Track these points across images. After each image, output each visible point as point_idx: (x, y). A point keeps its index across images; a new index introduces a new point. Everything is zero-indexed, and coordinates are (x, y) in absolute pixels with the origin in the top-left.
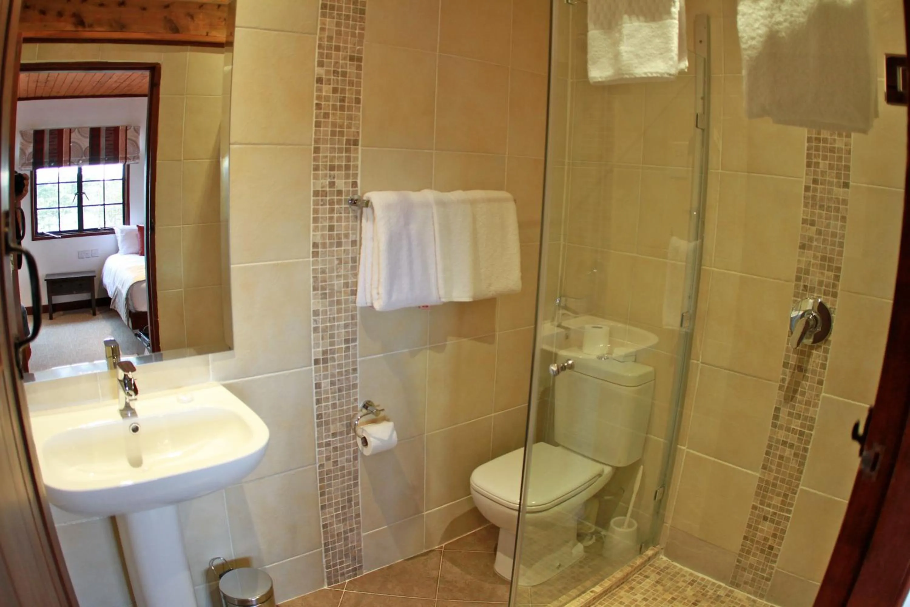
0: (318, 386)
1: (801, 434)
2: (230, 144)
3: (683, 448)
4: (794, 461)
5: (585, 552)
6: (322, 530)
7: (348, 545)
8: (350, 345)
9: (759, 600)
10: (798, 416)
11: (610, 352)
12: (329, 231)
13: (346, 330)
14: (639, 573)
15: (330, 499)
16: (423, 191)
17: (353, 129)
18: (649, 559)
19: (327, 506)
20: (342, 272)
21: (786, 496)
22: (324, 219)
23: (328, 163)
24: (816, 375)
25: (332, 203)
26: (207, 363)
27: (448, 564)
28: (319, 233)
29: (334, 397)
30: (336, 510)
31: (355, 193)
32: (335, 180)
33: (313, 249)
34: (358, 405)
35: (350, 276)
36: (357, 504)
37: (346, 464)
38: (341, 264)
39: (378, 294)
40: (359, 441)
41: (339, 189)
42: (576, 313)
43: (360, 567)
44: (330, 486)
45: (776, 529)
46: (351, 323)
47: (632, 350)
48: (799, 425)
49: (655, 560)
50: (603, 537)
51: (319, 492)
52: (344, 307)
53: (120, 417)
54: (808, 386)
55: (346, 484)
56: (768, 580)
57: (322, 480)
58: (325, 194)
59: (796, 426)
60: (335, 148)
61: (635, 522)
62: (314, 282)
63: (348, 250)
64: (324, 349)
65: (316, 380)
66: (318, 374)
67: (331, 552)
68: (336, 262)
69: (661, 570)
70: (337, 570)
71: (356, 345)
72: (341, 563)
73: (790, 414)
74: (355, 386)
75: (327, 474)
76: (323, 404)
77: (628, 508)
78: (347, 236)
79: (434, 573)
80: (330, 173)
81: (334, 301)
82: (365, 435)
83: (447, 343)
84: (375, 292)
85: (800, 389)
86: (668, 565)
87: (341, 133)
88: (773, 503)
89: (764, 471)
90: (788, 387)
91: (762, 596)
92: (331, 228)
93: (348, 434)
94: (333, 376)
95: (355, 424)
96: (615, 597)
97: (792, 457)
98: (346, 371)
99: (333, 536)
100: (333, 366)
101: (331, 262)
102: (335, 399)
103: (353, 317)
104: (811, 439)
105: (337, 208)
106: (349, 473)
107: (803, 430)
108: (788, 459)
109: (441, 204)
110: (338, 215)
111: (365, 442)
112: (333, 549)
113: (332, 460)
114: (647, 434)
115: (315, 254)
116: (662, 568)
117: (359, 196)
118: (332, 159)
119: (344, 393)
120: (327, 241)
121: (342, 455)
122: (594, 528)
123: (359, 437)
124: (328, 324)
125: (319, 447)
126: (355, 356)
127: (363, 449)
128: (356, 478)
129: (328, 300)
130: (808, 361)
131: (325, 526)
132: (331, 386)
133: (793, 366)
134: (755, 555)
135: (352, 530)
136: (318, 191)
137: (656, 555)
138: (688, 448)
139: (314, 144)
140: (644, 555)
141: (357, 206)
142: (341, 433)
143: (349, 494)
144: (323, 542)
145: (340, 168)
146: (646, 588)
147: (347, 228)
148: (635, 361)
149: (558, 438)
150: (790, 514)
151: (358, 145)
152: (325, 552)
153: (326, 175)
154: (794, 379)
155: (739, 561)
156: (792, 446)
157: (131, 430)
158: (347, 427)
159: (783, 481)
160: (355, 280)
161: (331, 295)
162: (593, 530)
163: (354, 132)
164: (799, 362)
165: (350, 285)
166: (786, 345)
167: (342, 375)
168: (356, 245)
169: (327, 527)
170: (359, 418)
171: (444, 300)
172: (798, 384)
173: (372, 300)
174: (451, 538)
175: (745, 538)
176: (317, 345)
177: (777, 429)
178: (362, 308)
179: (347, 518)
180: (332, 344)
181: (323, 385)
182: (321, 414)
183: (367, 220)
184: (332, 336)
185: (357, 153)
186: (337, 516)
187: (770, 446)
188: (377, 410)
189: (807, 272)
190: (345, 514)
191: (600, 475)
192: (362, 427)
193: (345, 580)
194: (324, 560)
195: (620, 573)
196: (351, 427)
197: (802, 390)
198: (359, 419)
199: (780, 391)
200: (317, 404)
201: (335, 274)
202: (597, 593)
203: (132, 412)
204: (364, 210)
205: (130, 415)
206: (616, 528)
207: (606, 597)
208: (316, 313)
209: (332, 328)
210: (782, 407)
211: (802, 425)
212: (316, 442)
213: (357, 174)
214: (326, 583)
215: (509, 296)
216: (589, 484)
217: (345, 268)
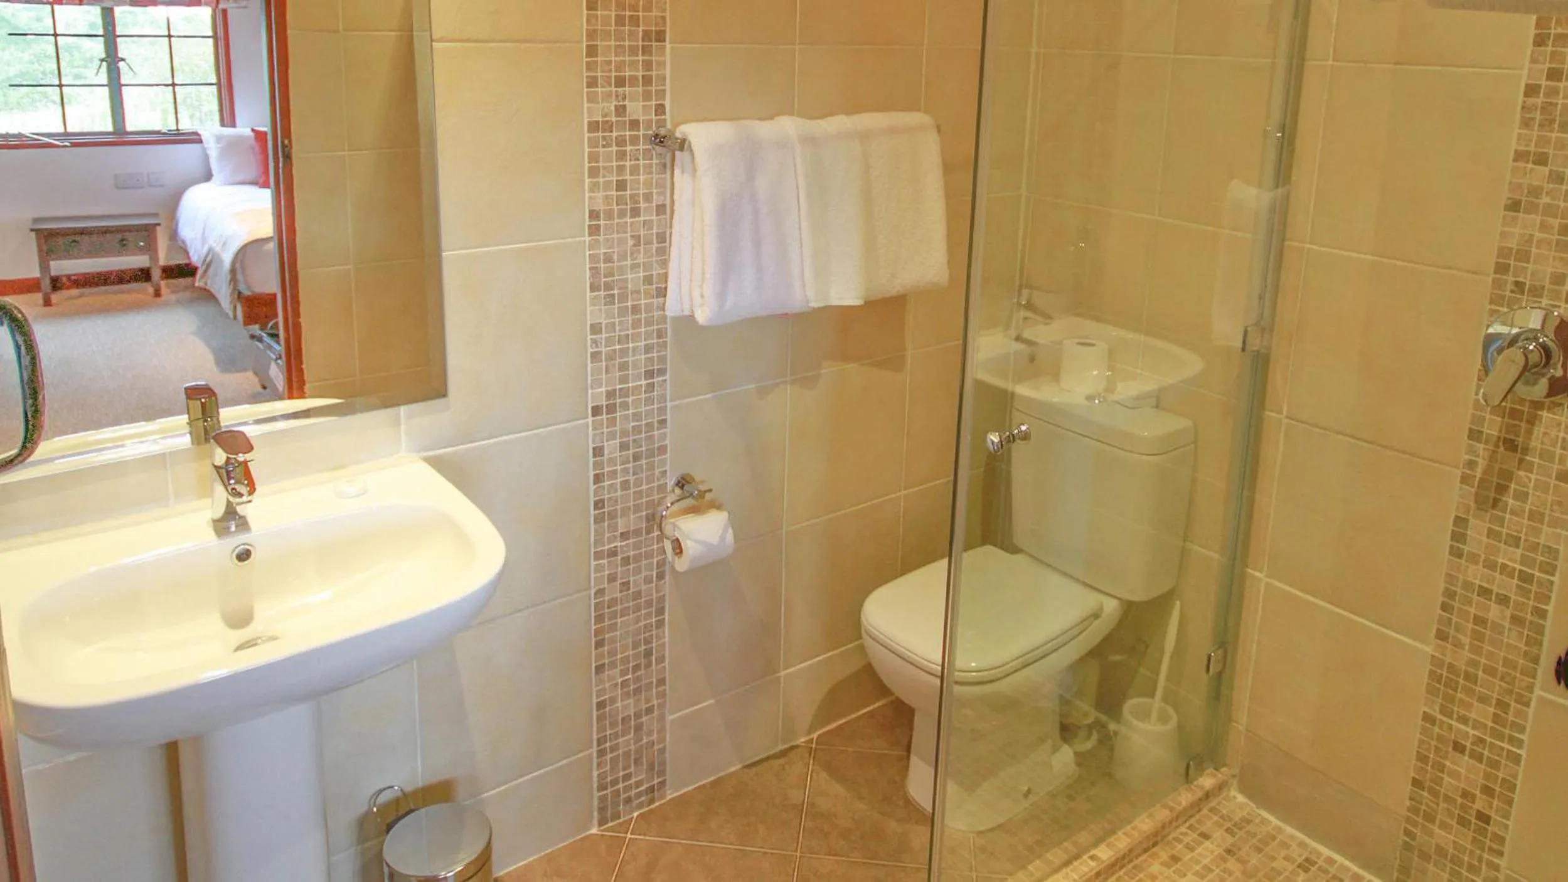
0: (598, 452)
1: (1526, 578)
2: (432, 41)
3: (1257, 574)
4: (1514, 634)
5: (1079, 764)
6: (595, 713)
7: (642, 739)
8: (655, 380)
10: (1515, 542)
11: (1110, 389)
12: (617, 190)
13: (649, 355)
14: (1187, 824)
15: (612, 653)
16: (777, 118)
17: (655, 13)
18: (1207, 796)
19: (606, 666)
20: (641, 259)
21: (1500, 704)
22: (608, 169)
23: (614, 74)
24: (1553, 462)
25: (621, 142)
26: (397, 422)
27: (823, 777)
28: (600, 195)
29: (625, 471)
30: (624, 673)
31: (661, 124)
32: (627, 102)
33: (590, 221)
34: (668, 481)
35: (655, 265)
36: (660, 660)
37: (644, 587)
38: (640, 246)
39: (702, 296)
40: (668, 546)
41: (634, 117)
42: (1048, 318)
43: (662, 784)
44: (613, 627)
45: (1487, 776)
46: (657, 342)
47: (1150, 386)
48: (1519, 558)
49: (1220, 798)
50: (1112, 734)
51: (593, 640)
52: (645, 318)
53: (210, 532)
54: (1533, 481)
55: (642, 624)
57: (599, 619)
58: (608, 126)
59: (1510, 560)
60: (624, 46)
61: (1170, 710)
62: (592, 276)
63: (651, 221)
64: (609, 389)
65: (593, 442)
66: (598, 431)
67: (609, 756)
68: (630, 242)
69: (1236, 825)
70: (617, 792)
71: (666, 380)
72: (627, 777)
73: (1490, 533)
74: (662, 450)
75: (609, 607)
76: (607, 483)
77: (1156, 682)
78: (648, 197)
79: (796, 796)
80: (616, 91)
81: (627, 307)
82: (677, 535)
83: (823, 371)
84: (696, 294)
85: (1513, 485)
86: (1248, 814)
87: (635, 21)
88: (1473, 715)
89: (1441, 643)
90: (1482, 480)
92: (621, 185)
93: (648, 533)
94: (624, 433)
95: (662, 516)
97: (1507, 624)
98: (647, 424)
99: (613, 725)
100: (626, 417)
101: (622, 242)
102: (628, 473)
103: (660, 334)
104: (1551, 591)
105: (631, 150)
106: (649, 604)
107: (1530, 571)
108: (1497, 628)
109: (809, 141)
110: (633, 163)
111: (678, 548)
112: (613, 749)
113: (619, 581)
114: (1184, 541)
115: (594, 230)
116: (1237, 819)
117: (670, 131)
118: (620, 66)
119: (644, 461)
120: (615, 207)
121: (637, 571)
122: (1093, 715)
123: (668, 538)
124: (617, 347)
125: (596, 559)
126: (663, 398)
127: (674, 560)
128: (661, 611)
129: (617, 306)
130: (1530, 432)
131: (601, 705)
132: (620, 452)
133: (1495, 439)
134: (1444, 826)
135: (650, 710)
136: (597, 122)
137: (1221, 787)
138: (1267, 576)
139: (587, 41)
140: (1196, 786)
141: (664, 146)
142: (637, 532)
143: (648, 641)
144: (595, 737)
145: (633, 81)
146: (1206, 861)
147: (649, 184)
148: (1157, 407)
149: (1019, 540)
150: (1520, 747)
151: (664, 41)
152: (598, 758)
153: (609, 95)
154: (1497, 466)
155: (1407, 833)
156: (1503, 600)
157: (235, 557)
158: (648, 520)
159: (1490, 671)
160: (664, 271)
161: (623, 298)
162: (1090, 720)
163: (656, 17)
164: (1507, 432)
165: (655, 280)
166: (1474, 397)
167: (640, 432)
168: (665, 213)
169: (605, 707)
170: (669, 505)
171: (814, 305)
172: (1507, 475)
173: (692, 306)
174: (829, 723)
175: (1416, 783)
176: (597, 383)
177: (1463, 562)
178: (676, 319)
179: (641, 686)
180: (624, 380)
181: (606, 452)
182: (602, 501)
183: (683, 172)
184: (623, 367)
185: (663, 54)
186: (625, 684)
187: (1450, 594)
188: (699, 491)
189: (1523, 256)
190: (638, 679)
191: (1096, 615)
192: (673, 520)
193: (632, 812)
194: (595, 774)
195: (1147, 820)
196: (655, 521)
197: (1518, 487)
198: (668, 507)
199: (1464, 486)
200: (595, 484)
201: (629, 262)
202: (1103, 862)
203: (240, 522)
204: (677, 153)
205: (233, 529)
206: (1135, 722)
207: (1121, 873)
208: (596, 329)
209: (624, 352)
210: (1471, 520)
211: (1524, 560)
212: (593, 550)
213: (664, 91)
214: (595, 821)
215: (928, 293)
216: (1076, 631)
217: (645, 253)
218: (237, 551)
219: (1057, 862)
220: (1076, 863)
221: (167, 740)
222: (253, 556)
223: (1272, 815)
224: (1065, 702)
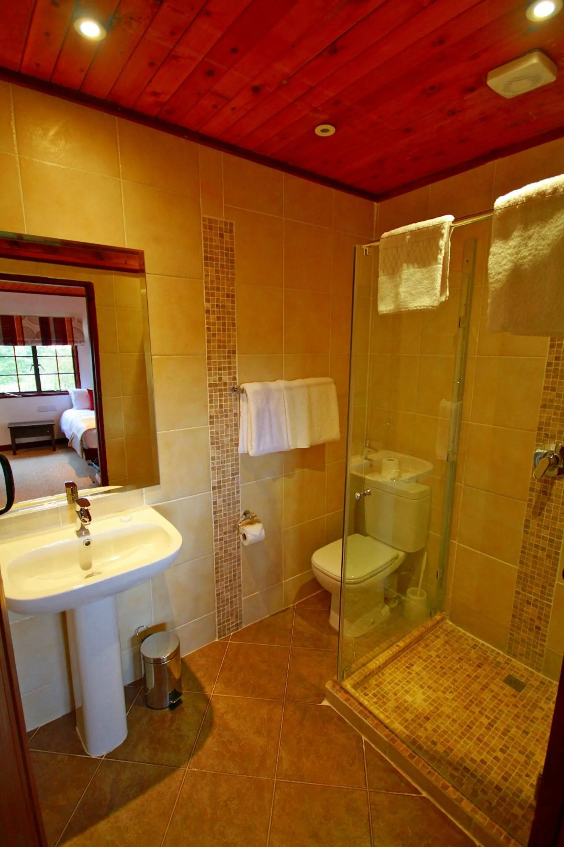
0: (215, 503)
1: (551, 541)
2: (151, 355)
3: (454, 542)
4: (547, 561)
5: (391, 612)
6: (216, 598)
7: (233, 606)
8: (235, 477)
9: (536, 673)
10: (547, 528)
11: (400, 476)
12: (220, 408)
13: (233, 468)
14: (431, 633)
15: (222, 576)
16: (277, 381)
17: (232, 344)
18: (438, 622)
19: (220, 581)
20: (229, 433)
21: (543, 586)
23: (217, 366)
24: (560, 499)
25: (220, 390)
26: (142, 494)
27: (299, 620)
28: (213, 410)
29: (225, 510)
30: (226, 583)
31: (235, 383)
32: (222, 376)
33: (210, 419)
34: (240, 513)
35: (234, 435)
36: (239, 578)
37: (232, 552)
38: (228, 428)
39: (251, 445)
40: (241, 536)
41: (225, 382)
42: (376, 451)
43: (241, 623)
44: (222, 567)
45: (539, 613)
46: (235, 463)
47: (414, 475)
48: (549, 534)
49: (443, 623)
50: (403, 600)
51: (215, 571)
52: (231, 454)
53: (75, 535)
54: (553, 506)
55: (232, 565)
56: (541, 656)
57: (217, 563)
58: (216, 385)
59: (546, 534)
60: (221, 356)
61: (424, 592)
62: (211, 439)
63: (232, 419)
64: (219, 480)
65: (213, 499)
66: (215, 496)
67: (221, 613)
68: (225, 427)
69: (449, 633)
70: (225, 626)
71: (239, 477)
72: (228, 620)
73: (539, 525)
74: (238, 502)
75: (220, 559)
76: (218, 514)
77: (419, 582)
78: (231, 411)
79: (290, 626)
80: (219, 373)
81: (224, 450)
82: (244, 532)
83: (296, 472)
84: (249, 445)
85: (546, 507)
86: (453, 628)
87: (225, 347)
88: (533, 591)
89: (522, 565)
90: (535, 506)
91: (538, 670)
92: (221, 406)
93: (234, 532)
95: (238, 526)
96: (415, 652)
97: (545, 558)
98: (232, 493)
99: (223, 601)
100: (225, 490)
101: (222, 427)
103: (237, 460)
104: (560, 545)
105: (224, 393)
106: (235, 557)
107: (552, 538)
108: (541, 559)
109: (289, 389)
110: (225, 398)
111: (245, 537)
112: (223, 610)
113: (224, 550)
114: (428, 530)
115: (212, 423)
116: (449, 630)
117: (238, 386)
118: (220, 363)
119: (232, 506)
120: (219, 414)
121: (230, 546)
122: (396, 594)
123: (241, 534)
124: (221, 465)
125: (215, 542)
126: (238, 483)
127: (243, 541)
128: (239, 560)
129: (221, 450)
130: (552, 488)
131: (218, 595)
132: (223, 503)
133: (539, 491)
134: (524, 631)
135: (236, 596)
136: (212, 384)
137: (443, 619)
138: (458, 542)
139: (208, 354)
140: (434, 619)
141: (236, 392)
142: (230, 532)
143: (235, 571)
144: (216, 606)
145: (224, 368)
146: (438, 646)
147: (231, 406)
148: (417, 482)
149: (368, 531)
150: (551, 602)
151: (235, 354)
152: (217, 614)
153: (216, 374)
154: (540, 501)
155: (511, 634)
157: (84, 544)
158: (233, 528)
159: (539, 575)
160: (237, 437)
161: (223, 447)
162: (395, 596)
163: (232, 345)
164: (544, 488)
165: (234, 440)
166: (531, 476)
167: (230, 496)
168: (237, 416)
169: (220, 595)
170: (241, 521)
171: (292, 448)
172: (543, 504)
173: (247, 449)
174: (300, 600)
175: (513, 616)
176: (214, 478)
177: (529, 535)
178: (241, 454)
179: (233, 587)
180: (224, 477)
181: (218, 502)
182: (217, 521)
183: (243, 401)
184: (224, 472)
185: (236, 359)
186: (227, 587)
187: (524, 547)
188: (252, 517)
189: (548, 424)
190: (231, 585)
191: (396, 558)
192: (242, 527)
193: (230, 633)
194: (217, 620)
195: (416, 632)
196: (236, 528)
197: (548, 508)
198: (241, 523)
199: (528, 508)
200: (214, 514)
201: (225, 434)
202: (401, 647)
203: (87, 531)
204: (241, 394)
205: (84, 534)
206: (411, 596)
207: (408, 651)
208: (213, 458)
209: (223, 467)
210: (531, 520)
211: (551, 534)
212: (214, 539)
213: (236, 372)
214: (217, 637)
215: (333, 443)
216: (389, 564)
217: (230, 430)
218: (85, 542)
219: (384, 648)
220: (391, 648)
221: (60, 611)
222: (91, 543)
223: (462, 629)
224: (386, 590)
